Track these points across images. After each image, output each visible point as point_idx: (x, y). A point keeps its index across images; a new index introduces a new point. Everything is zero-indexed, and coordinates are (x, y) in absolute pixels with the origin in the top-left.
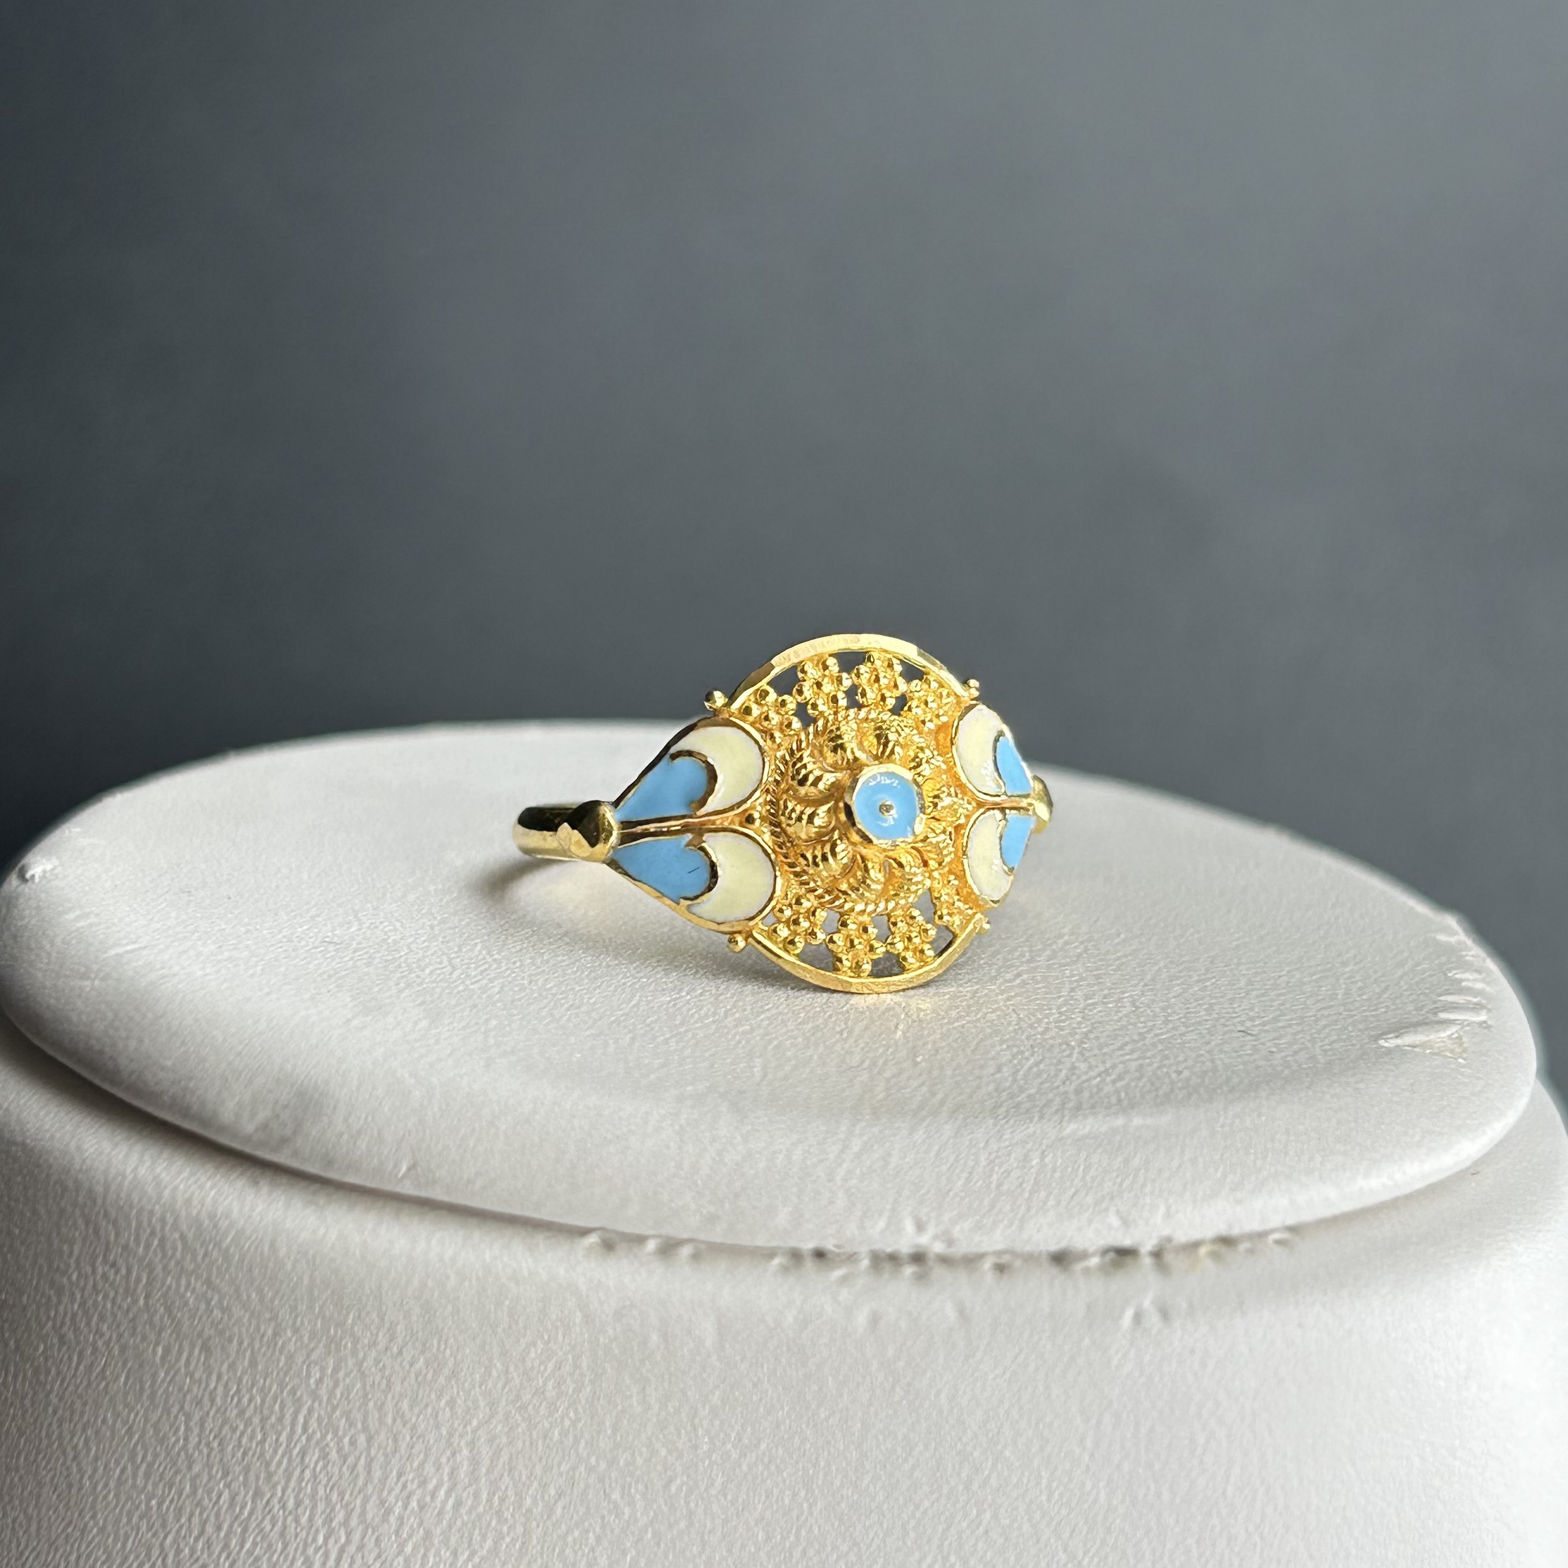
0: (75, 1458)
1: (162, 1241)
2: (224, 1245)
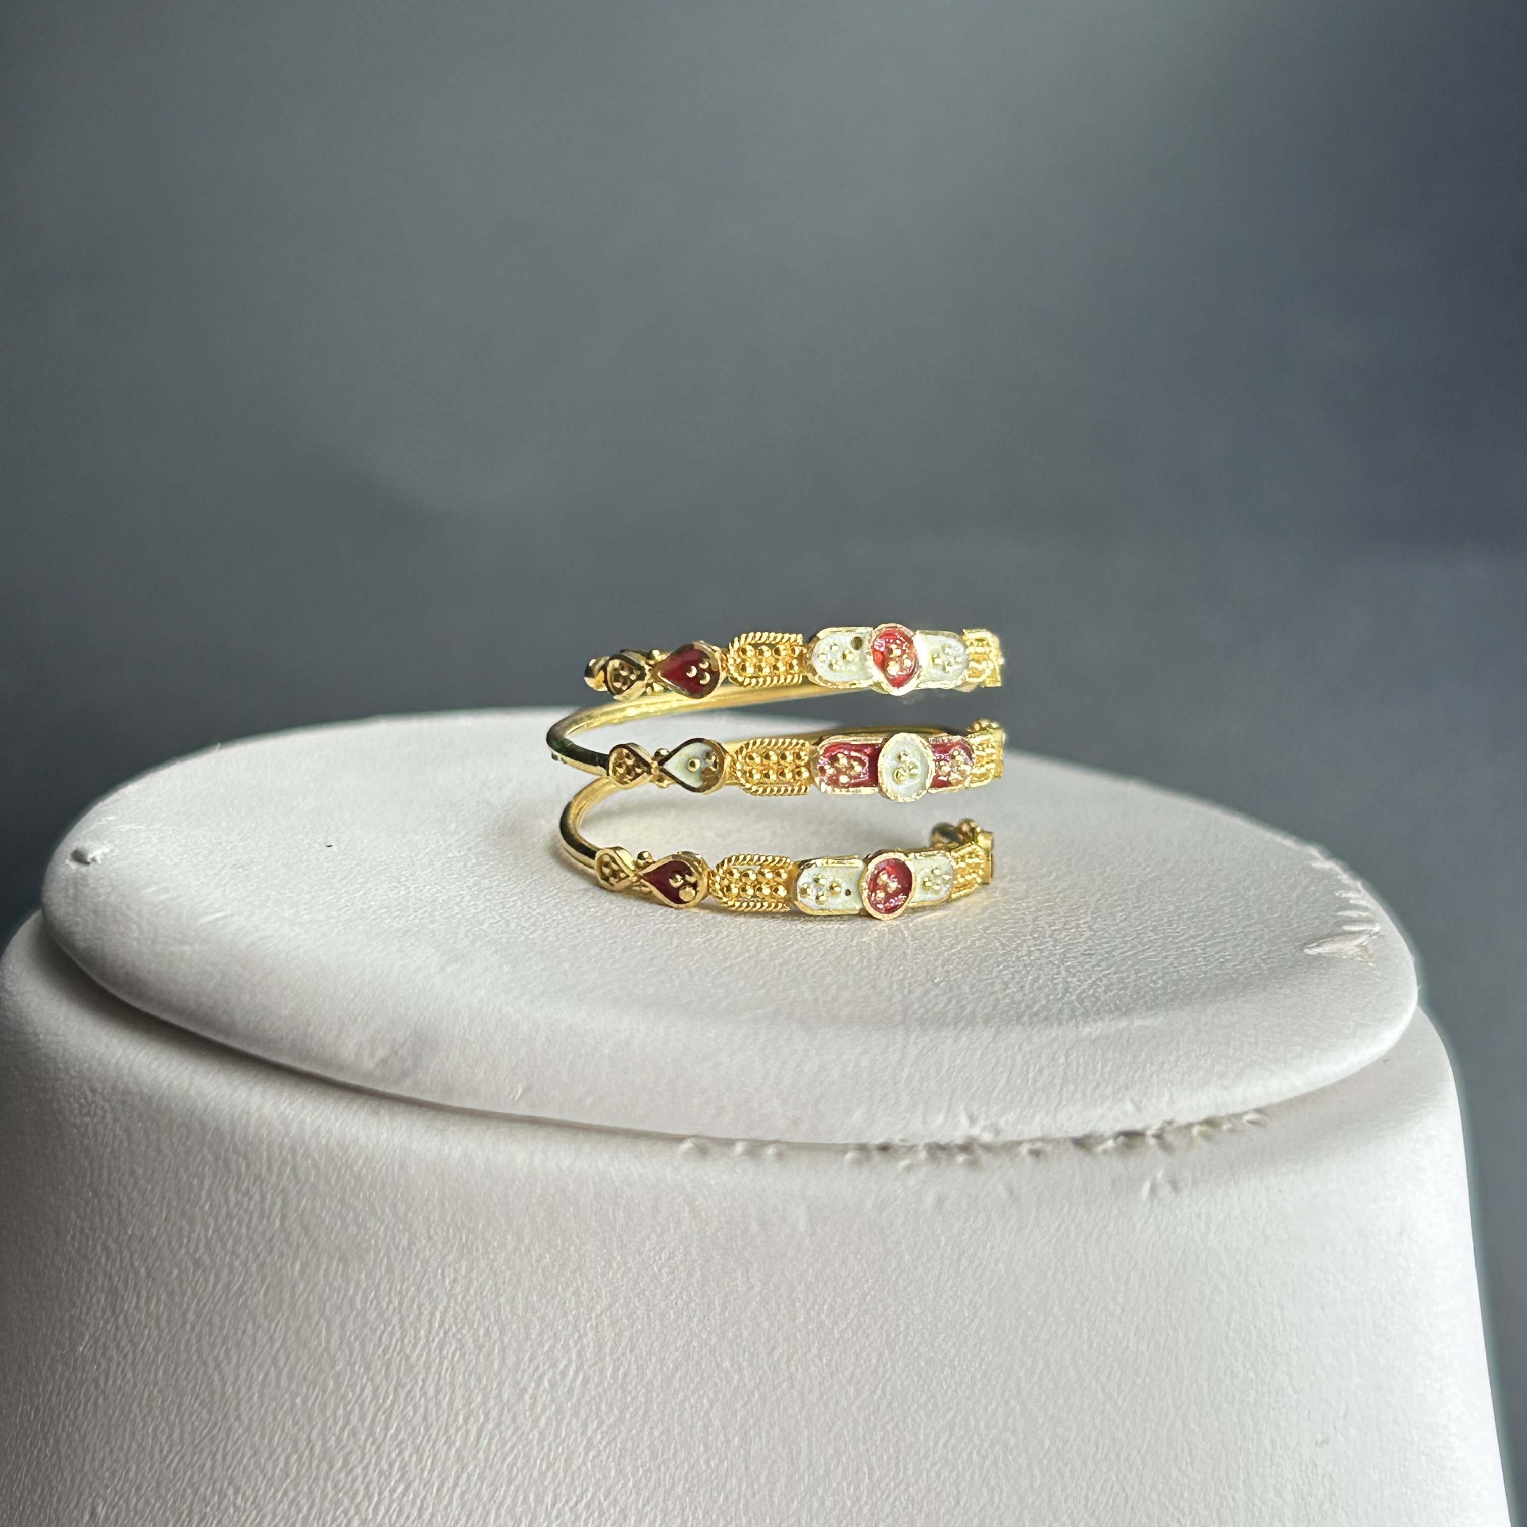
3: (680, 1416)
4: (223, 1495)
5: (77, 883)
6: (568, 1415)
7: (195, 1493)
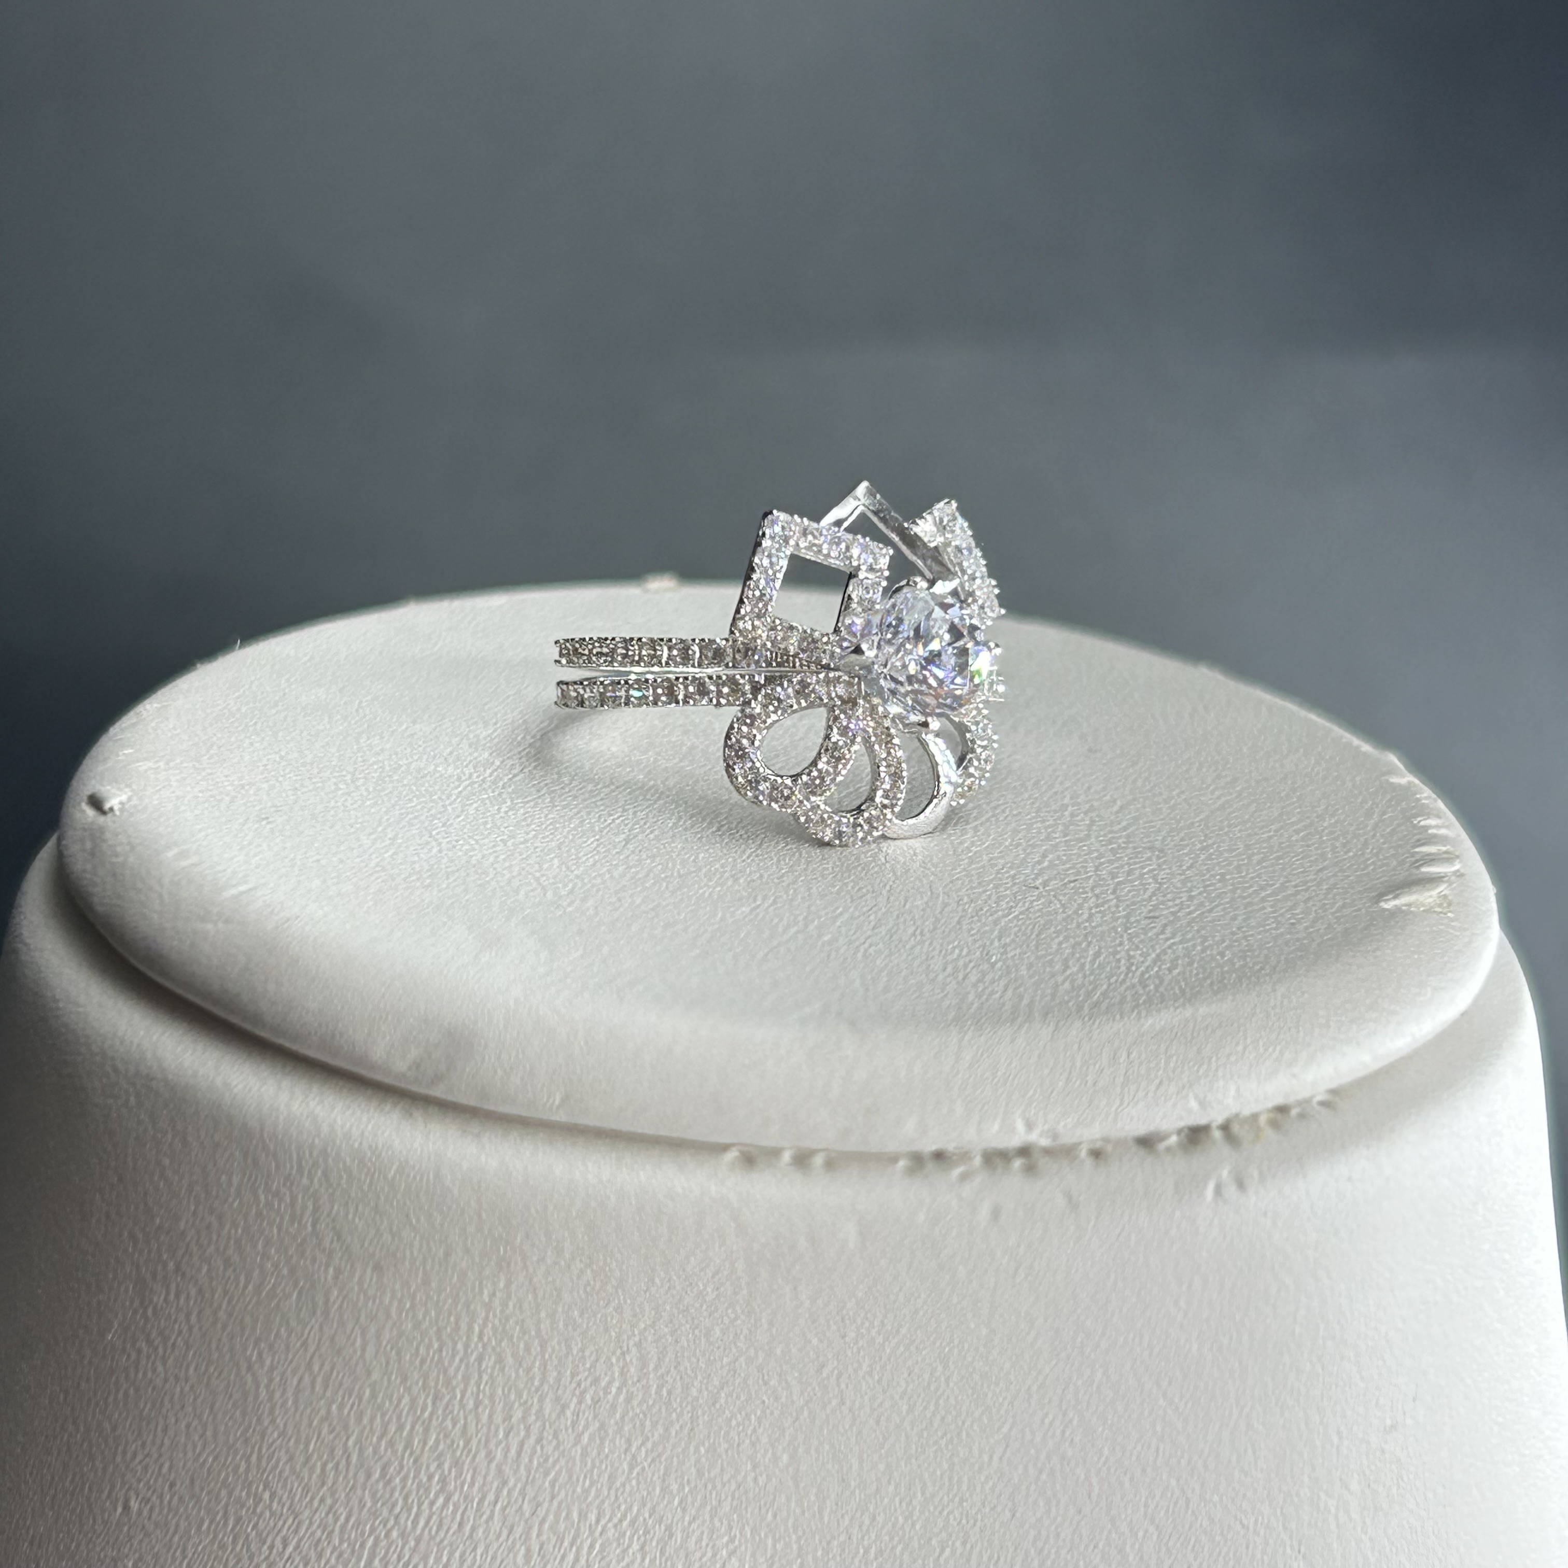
0: (249, 1368)
1: (325, 1174)
2: (390, 1176)
3: (727, 1433)
4: (258, 1500)
5: (96, 835)
6: (610, 1432)
7: (230, 1494)
